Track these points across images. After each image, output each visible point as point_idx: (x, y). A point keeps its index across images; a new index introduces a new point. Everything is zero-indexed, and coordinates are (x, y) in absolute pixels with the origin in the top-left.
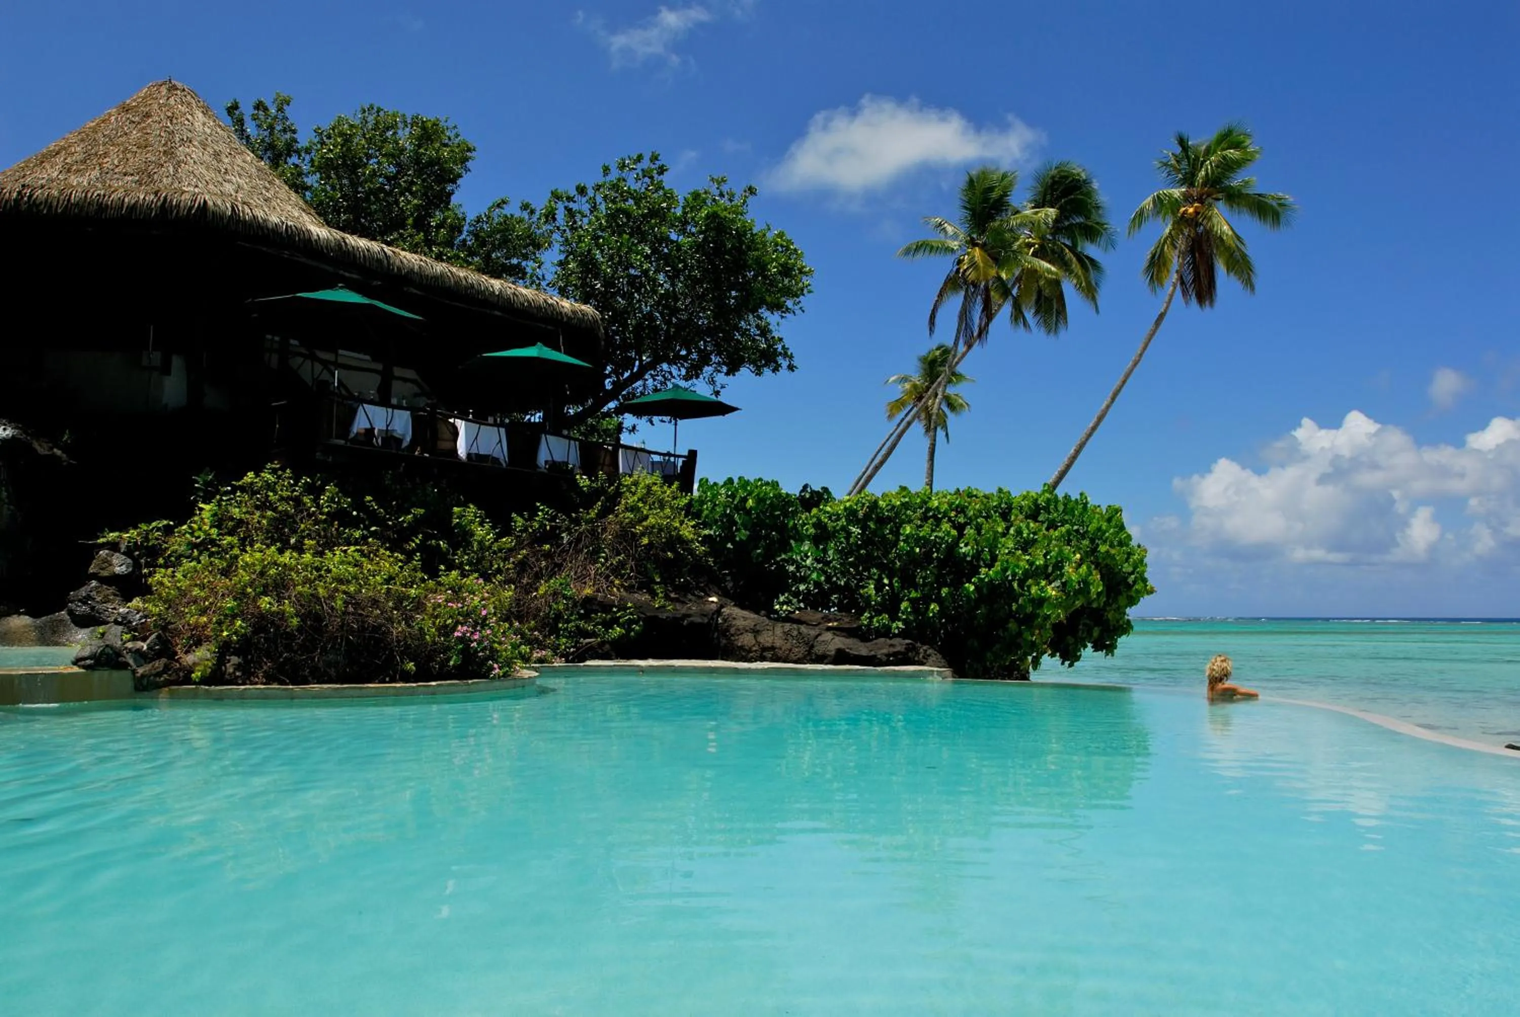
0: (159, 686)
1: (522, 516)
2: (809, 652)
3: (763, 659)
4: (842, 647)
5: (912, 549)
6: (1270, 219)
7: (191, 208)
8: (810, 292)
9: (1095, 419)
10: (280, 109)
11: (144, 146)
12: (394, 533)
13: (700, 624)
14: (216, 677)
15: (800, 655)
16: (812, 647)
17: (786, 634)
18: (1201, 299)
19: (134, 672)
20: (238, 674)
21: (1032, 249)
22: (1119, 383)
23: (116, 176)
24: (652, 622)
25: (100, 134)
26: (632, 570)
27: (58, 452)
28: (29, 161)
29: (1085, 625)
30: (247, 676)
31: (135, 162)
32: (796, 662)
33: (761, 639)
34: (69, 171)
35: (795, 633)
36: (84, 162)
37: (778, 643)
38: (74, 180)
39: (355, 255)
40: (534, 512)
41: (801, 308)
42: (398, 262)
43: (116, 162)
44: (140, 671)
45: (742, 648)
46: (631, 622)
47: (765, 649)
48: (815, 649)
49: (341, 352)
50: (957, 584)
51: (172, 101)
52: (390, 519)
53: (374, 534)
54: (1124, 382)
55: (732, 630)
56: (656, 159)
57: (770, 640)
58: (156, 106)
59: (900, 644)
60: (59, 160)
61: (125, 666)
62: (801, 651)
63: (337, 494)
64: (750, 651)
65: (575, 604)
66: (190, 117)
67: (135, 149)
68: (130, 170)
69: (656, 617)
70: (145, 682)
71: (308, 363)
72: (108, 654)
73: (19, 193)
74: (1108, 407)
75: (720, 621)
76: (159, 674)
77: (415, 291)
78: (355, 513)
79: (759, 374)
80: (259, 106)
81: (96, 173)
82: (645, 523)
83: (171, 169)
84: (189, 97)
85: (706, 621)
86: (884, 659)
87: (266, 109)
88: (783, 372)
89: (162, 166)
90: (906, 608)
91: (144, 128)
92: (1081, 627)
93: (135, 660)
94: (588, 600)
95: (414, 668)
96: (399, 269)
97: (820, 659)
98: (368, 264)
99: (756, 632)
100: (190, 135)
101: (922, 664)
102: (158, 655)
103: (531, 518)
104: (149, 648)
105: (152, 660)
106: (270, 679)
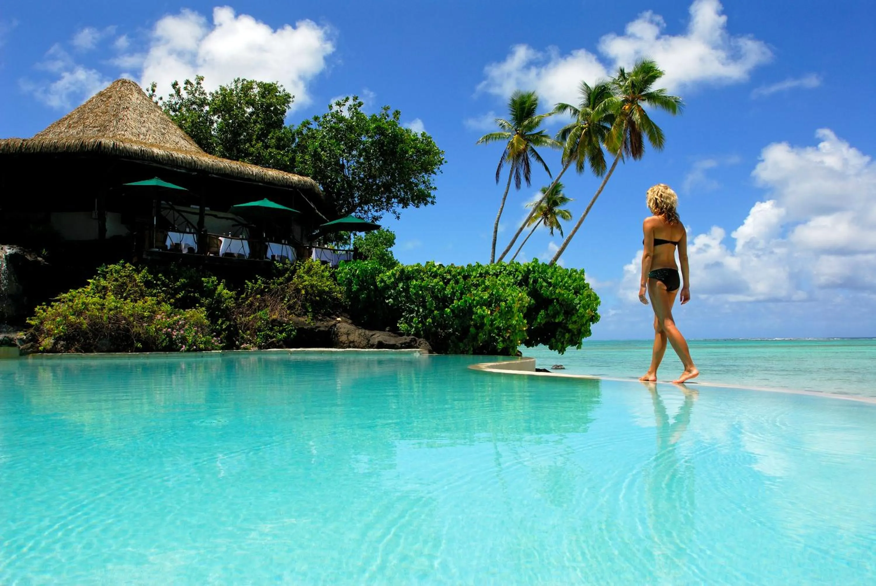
0: (28, 353)
1: (252, 282)
2: (368, 343)
3: (349, 347)
4: (381, 340)
5: (418, 292)
6: (671, 110)
7: (93, 145)
8: (446, 162)
9: (577, 223)
10: (198, 83)
11: (105, 113)
12: (172, 290)
13: (323, 331)
14: (53, 350)
15: (364, 345)
16: (369, 341)
17: (360, 334)
18: (634, 155)
19: (19, 347)
20: (62, 348)
21: (584, 131)
22: (590, 203)
23: (91, 128)
24: (301, 331)
25: (87, 109)
26: (299, 306)
27: (40, 259)
28: (54, 124)
29: (560, 332)
30: (67, 349)
31: (100, 121)
32: (362, 348)
33: (350, 338)
34: (70, 127)
35: (363, 334)
36: (77, 122)
37: (356, 339)
38: (71, 131)
39: (177, 162)
40: (256, 280)
41: (441, 171)
42: (199, 163)
43: (91, 122)
44: (21, 347)
45: (341, 342)
46: (292, 330)
47: (350, 342)
48: (370, 342)
49: (192, 206)
50: (441, 309)
51: (123, 89)
52: (171, 284)
53: (163, 291)
54: (593, 203)
55: (339, 334)
56: (357, 99)
57: (353, 338)
58: (114, 92)
59: (408, 339)
60: (66, 122)
61: (15, 345)
62: (364, 343)
63: (146, 273)
64: (344, 343)
65: (268, 323)
66: (131, 97)
67: (101, 114)
68: (96, 125)
69: (303, 328)
70: (23, 351)
71: (171, 212)
72: (6, 340)
73: (22, 143)
74: (584, 216)
75: (335, 330)
76: (29, 349)
77: (215, 176)
78: (155, 282)
79: (418, 207)
80: (187, 82)
81: (81, 127)
82: (303, 284)
83: (115, 123)
84: (132, 86)
85: (327, 329)
86: (400, 345)
87: (191, 84)
88: (429, 205)
89: (111, 122)
90: (415, 321)
91: (107, 104)
92: (558, 333)
93: (20, 343)
94: (274, 321)
95: (141, 346)
96: (201, 166)
97: (372, 346)
98: (184, 165)
99: (348, 334)
100: (128, 105)
101: (418, 348)
102: (30, 341)
103: (256, 283)
104: (26, 338)
105: (27, 343)
106: (77, 350)
